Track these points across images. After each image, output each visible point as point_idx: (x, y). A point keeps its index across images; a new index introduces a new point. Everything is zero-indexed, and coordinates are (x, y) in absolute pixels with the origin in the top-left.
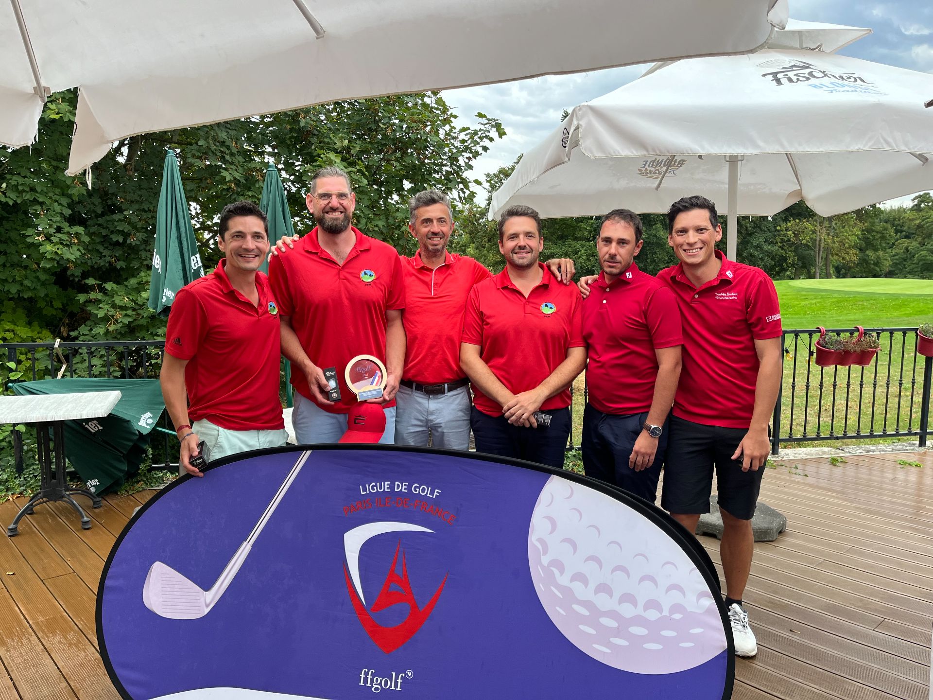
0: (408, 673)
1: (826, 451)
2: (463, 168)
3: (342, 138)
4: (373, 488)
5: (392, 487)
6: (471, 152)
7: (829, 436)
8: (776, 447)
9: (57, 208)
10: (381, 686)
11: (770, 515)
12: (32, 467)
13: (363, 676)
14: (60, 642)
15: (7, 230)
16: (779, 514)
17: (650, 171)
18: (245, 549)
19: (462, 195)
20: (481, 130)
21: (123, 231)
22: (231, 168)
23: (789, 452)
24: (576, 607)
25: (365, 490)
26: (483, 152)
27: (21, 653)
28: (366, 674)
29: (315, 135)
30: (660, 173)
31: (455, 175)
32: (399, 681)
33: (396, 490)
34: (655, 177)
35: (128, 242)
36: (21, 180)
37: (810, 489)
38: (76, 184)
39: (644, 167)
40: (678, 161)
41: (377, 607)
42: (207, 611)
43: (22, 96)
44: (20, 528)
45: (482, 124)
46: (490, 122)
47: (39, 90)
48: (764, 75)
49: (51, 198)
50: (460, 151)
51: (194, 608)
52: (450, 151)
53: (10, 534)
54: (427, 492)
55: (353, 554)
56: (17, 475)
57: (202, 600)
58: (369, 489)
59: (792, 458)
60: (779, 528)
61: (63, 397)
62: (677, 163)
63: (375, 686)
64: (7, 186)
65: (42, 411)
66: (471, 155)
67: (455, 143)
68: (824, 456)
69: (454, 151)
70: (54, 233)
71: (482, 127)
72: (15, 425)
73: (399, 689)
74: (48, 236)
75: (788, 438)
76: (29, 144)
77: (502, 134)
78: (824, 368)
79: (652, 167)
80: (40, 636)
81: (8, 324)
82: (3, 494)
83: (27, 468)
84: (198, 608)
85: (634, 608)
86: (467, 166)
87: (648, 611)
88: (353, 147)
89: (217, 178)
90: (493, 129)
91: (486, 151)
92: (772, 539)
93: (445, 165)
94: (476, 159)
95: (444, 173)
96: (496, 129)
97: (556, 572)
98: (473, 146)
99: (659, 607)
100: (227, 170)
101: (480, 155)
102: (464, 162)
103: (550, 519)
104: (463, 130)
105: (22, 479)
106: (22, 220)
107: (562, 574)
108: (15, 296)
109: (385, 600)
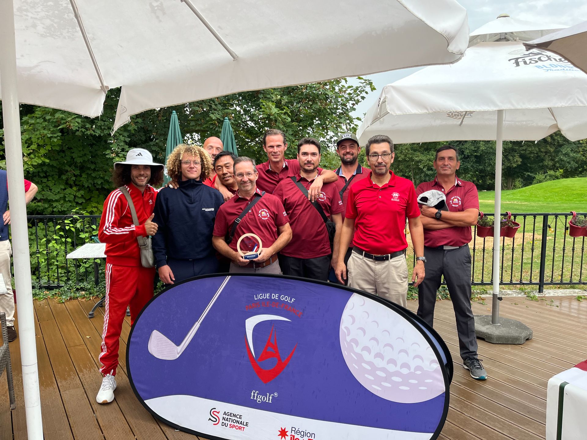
0: (275, 394)
1: (577, 291)
2: (349, 110)
3: (277, 94)
4: (261, 296)
5: (270, 296)
6: (355, 100)
7: (578, 282)
8: (541, 288)
9: (122, 138)
10: (262, 400)
11: (522, 329)
12: (103, 282)
13: (252, 394)
15: (95, 150)
16: (529, 328)
17: (455, 114)
18: (197, 326)
19: (348, 127)
20: (360, 87)
21: (155, 150)
22: (215, 113)
24: (364, 365)
25: (256, 297)
27: (90, 377)
28: (254, 393)
29: (262, 93)
30: (461, 116)
31: (345, 115)
32: (271, 398)
33: (272, 298)
34: (458, 118)
35: (158, 157)
36: (103, 123)
37: (557, 315)
38: (132, 124)
41: (262, 359)
42: (178, 356)
43: (93, 91)
44: (95, 314)
45: (361, 83)
46: (366, 82)
47: (103, 87)
48: (510, 60)
50: (347, 100)
51: (172, 354)
52: (342, 100)
53: (89, 317)
54: (288, 300)
55: (250, 331)
56: (95, 286)
57: (176, 351)
58: (259, 297)
59: (552, 295)
60: (526, 337)
63: (259, 400)
64: (95, 127)
66: (354, 102)
67: (345, 95)
68: (574, 295)
69: (344, 100)
70: (121, 152)
71: (361, 85)
72: (95, 259)
73: (270, 402)
74: (117, 154)
76: (100, 115)
77: (373, 89)
78: (576, 238)
81: (94, 203)
82: (88, 296)
83: (101, 283)
84: (174, 355)
85: (395, 367)
86: (352, 109)
87: (402, 369)
88: (283, 99)
89: (208, 119)
90: (367, 86)
91: (363, 99)
92: (520, 343)
93: (339, 109)
94: (357, 104)
95: (338, 114)
96: (369, 86)
97: (354, 345)
98: (356, 97)
99: (408, 367)
100: (213, 113)
101: (360, 102)
102: (350, 107)
103: (352, 316)
104: (349, 87)
105: (98, 288)
106: (103, 146)
107: (357, 346)
108: (100, 187)
109: (265, 355)
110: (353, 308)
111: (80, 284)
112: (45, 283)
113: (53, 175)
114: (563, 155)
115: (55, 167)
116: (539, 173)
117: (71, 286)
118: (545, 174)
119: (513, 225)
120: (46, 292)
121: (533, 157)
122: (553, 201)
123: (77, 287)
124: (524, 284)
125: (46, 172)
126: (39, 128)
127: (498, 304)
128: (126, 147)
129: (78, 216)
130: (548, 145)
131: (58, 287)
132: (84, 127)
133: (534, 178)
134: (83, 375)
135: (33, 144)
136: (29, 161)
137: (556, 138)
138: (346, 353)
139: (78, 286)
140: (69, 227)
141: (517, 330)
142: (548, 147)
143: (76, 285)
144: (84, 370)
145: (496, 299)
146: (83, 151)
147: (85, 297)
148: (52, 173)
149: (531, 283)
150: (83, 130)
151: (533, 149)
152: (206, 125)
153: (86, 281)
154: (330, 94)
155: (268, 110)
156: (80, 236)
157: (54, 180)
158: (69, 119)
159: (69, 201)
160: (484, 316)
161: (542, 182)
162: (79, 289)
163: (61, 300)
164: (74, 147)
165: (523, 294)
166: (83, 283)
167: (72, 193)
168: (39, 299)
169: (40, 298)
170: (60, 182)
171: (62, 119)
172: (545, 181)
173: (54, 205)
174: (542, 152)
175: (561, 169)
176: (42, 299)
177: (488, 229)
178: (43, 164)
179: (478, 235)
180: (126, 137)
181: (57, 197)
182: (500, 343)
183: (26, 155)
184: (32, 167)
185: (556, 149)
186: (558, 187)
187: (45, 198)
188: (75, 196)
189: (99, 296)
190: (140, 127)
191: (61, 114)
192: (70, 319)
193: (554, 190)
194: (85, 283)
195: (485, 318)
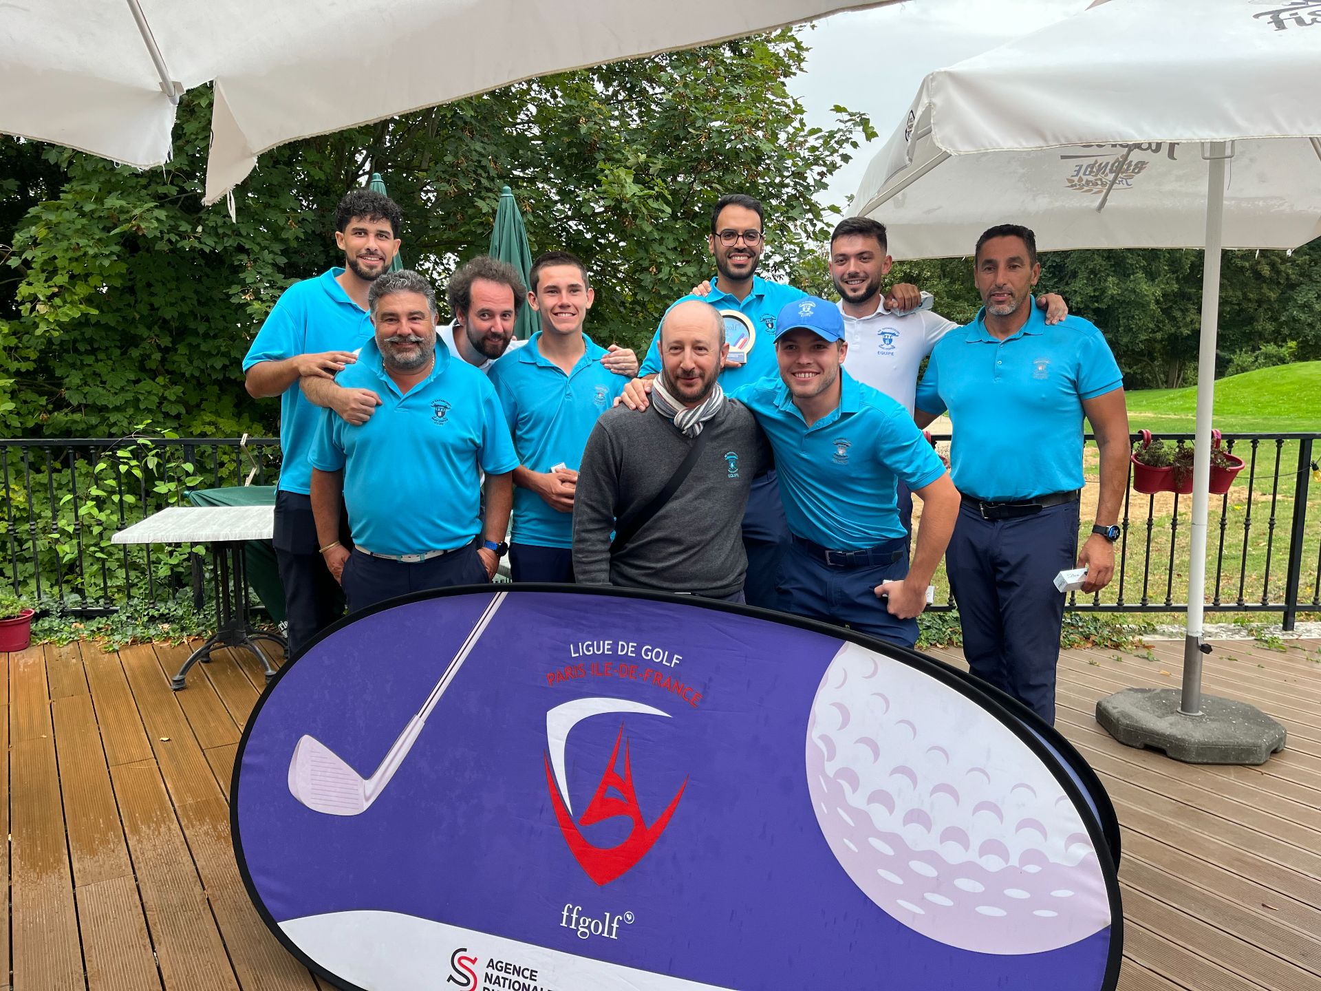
0: (628, 916)
2: (812, 188)
3: (637, 150)
4: (588, 648)
5: (614, 648)
6: (825, 165)
8: (1290, 618)
9: (268, 257)
10: (590, 931)
11: (1259, 724)
13: (565, 913)
14: (206, 833)
15: (208, 288)
16: (1276, 724)
17: (1088, 182)
18: (417, 725)
19: (810, 228)
20: (839, 130)
22: (489, 198)
23: (1312, 628)
24: (875, 842)
25: (577, 651)
26: (842, 163)
27: (155, 845)
28: (570, 911)
29: (602, 149)
30: (1103, 184)
31: (801, 199)
32: (615, 925)
33: (619, 653)
34: (1095, 190)
36: (220, 221)
38: (291, 223)
39: (1077, 175)
40: (1133, 164)
41: (589, 818)
42: (366, 805)
44: (189, 678)
45: (841, 121)
46: (853, 118)
47: (165, 85)
48: (1257, 16)
49: (259, 244)
50: (808, 164)
51: (350, 801)
52: (795, 165)
53: (174, 687)
54: (663, 658)
55: (559, 741)
56: (195, 611)
57: (361, 791)
58: (583, 649)
60: (1272, 745)
61: (246, 511)
62: (1132, 168)
63: (582, 930)
64: (203, 230)
65: (215, 527)
66: (824, 169)
67: (801, 153)
69: (800, 164)
71: (842, 126)
72: (194, 544)
73: (613, 937)
74: (257, 294)
75: (1311, 604)
77: (870, 135)
79: (1089, 174)
80: (183, 824)
81: (209, 415)
82: (177, 635)
83: (208, 603)
84: (355, 801)
85: (964, 851)
86: (819, 184)
87: (984, 858)
88: (653, 163)
89: (470, 211)
90: (857, 128)
91: (847, 162)
92: (1258, 762)
93: (787, 186)
94: (832, 174)
95: (785, 197)
96: (861, 127)
97: (846, 786)
98: (827, 156)
99: (1003, 853)
100: (483, 199)
101: (838, 168)
102: (815, 180)
103: (840, 707)
104: (813, 132)
105: (201, 616)
106: (226, 278)
107: (855, 790)
108: (220, 377)
109: (599, 809)
110: (843, 684)
111: (159, 605)
112: (76, 602)
113: (107, 348)
114: (1299, 307)
115: (113, 329)
116: (1241, 350)
117: (135, 610)
118: (1254, 352)
119: (1228, 463)
120: (78, 624)
121: (1229, 313)
122: (1278, 414)
123: (152, 612)
124: (1247, 609)
125: (91, 341)
126: (69, 233)
127: (1199, 663)
128: (279, 277)
129: (150, 441)
130: (1264, 285)
131: (106, 613)
132: (174, 229)
133: (1230, 361)
134: (139, 841)
135: (59, 272)
136: (51, 313)
137: (1282, 268)
138: (824, 808)
139: (153, 610)
140: (127, 467)
141: (1249, 729)
142: (1265, 290)
143: (149, 608)
144: (144, 828)
145: (1195, 648)
146: (178, 289)
147: (170, 638)
148: (107, 343)
149: (1264, 607)
150: (174, 238)
151: (1231, 293)
152: (467, 227)
153: (174, 598)
154: (766, 147)
155: (616, 189)
156: (155, 489)
157: (111, 359)
158: (137, 212)
159: (146, 409)
160: (1158, 691)
161: (1247, 371)
162: (158, 619)
163: (111, 646)
164: (157, 281)
165: (1244, 633)
166: (167, 602)
167: (154, 392)
168: (59, 642)
169: (60, 639)
170: (126, 364)
171: (122, 211)
172: (1254, 368)
173: (112, 420)
174: (1250, 300)
175: (1293, 339)
176: (65, 643)
177: (1164, 471)
178: (83, 320)
179: (1137, 488)
180: (277, 254)
181: (118, 401)
182: (1205, 761)
183: (42, 299)
184: (57, 328)
185: (1283, 293)
186: (1289, 381)
187: (90, 401)
188: (163, 399)
189: (204, 633)
190: (310, 232)
191: (118, 199)
192: (126, 694)
193: (1279, 388)
194: (170, 604)
195: (1163, 695)
